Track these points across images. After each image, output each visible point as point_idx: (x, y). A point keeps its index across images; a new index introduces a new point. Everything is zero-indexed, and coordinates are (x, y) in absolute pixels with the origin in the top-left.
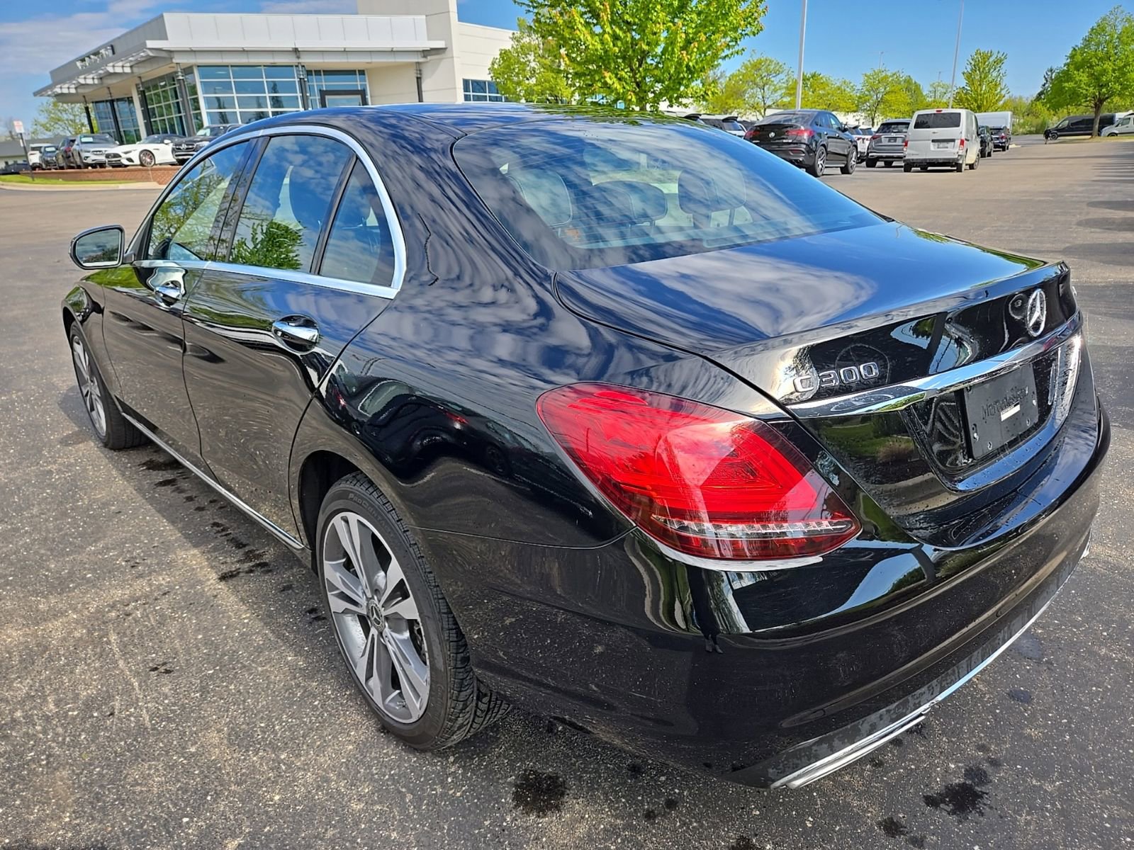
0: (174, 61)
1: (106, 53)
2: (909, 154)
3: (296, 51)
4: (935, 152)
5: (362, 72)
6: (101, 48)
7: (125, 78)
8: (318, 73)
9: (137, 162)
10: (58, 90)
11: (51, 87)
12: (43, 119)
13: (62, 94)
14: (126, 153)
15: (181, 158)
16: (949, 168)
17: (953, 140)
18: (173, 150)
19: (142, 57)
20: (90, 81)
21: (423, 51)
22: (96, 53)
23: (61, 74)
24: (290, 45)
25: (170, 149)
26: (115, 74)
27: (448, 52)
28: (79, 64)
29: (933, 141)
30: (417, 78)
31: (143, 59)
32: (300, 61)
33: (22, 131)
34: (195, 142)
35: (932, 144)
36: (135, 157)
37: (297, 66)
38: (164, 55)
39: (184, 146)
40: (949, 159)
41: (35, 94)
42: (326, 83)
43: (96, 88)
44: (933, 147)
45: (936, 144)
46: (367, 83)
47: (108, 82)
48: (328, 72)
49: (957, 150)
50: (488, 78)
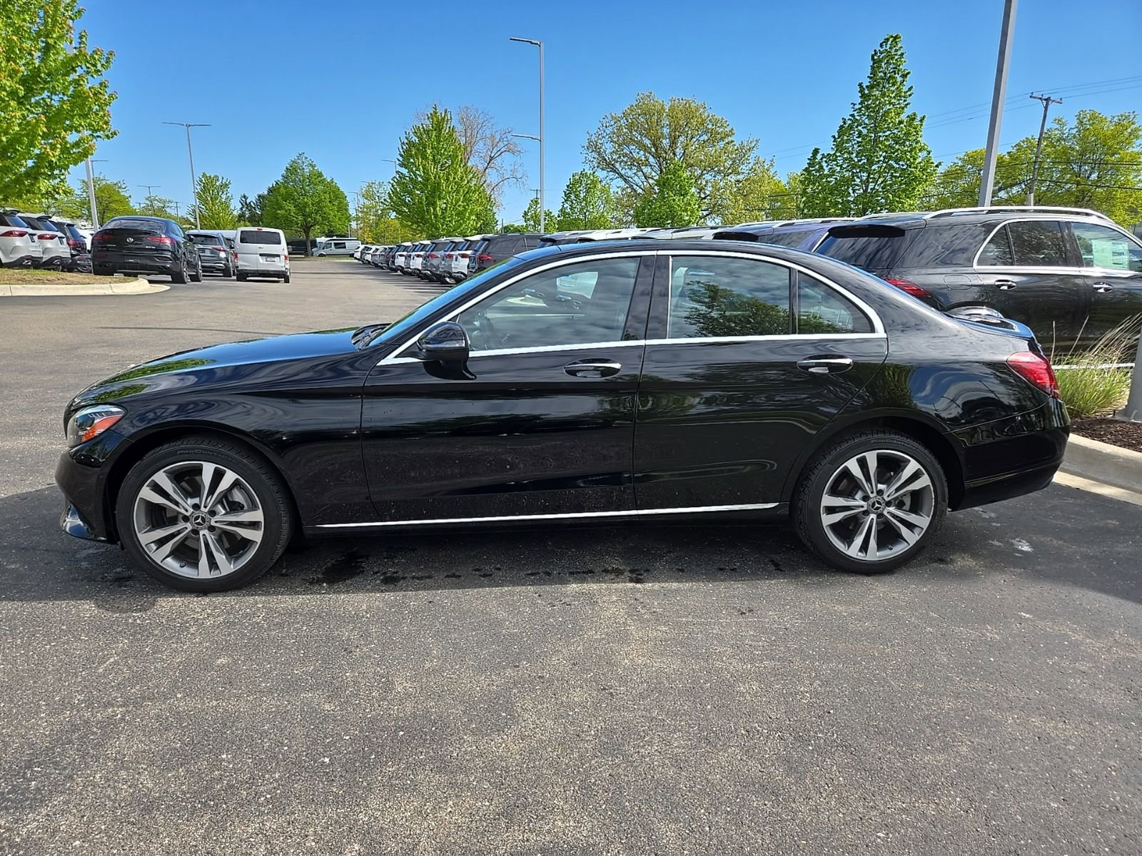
2: (241, 266)
4: (263, 264)
16: (276, 279)
17: (278, 256)
29: (261, 255)
35: (260, 258)
40: (279, 271)
44: (262, 260)
45: (264, 257)
49: (283, 265)
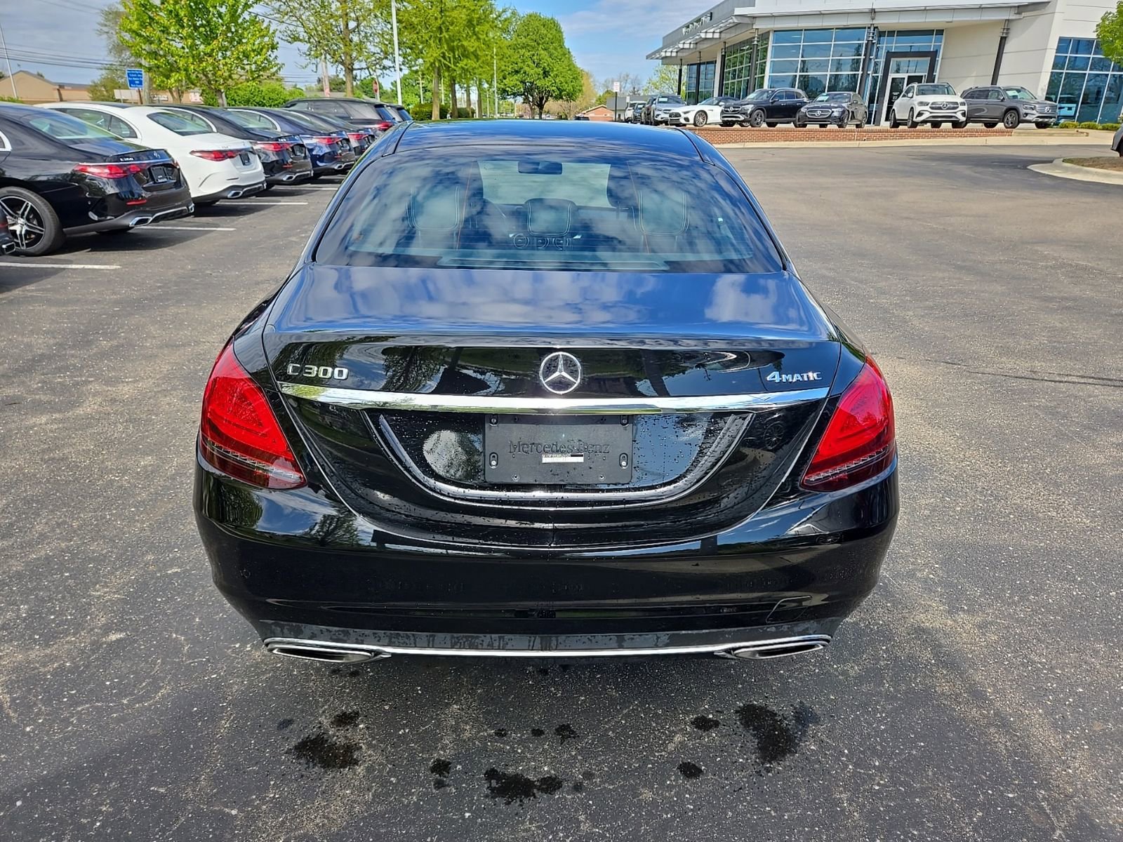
0: (754, 27)
1: (706, 19)
3: (873, 12)
5: (940, 32)
6: (702, 16)
7: (713, 43)
8: (891, 33)
9: (692, 121)
10: (663, 54)
11: (659, 51)
12: (655, 79)
13: (666, 57)
14: (685, 113)
15: (726, 119)
18: (722, 112)
19: (730, 23)
20: (687, 46)
21: (1018, 7)
22: (698, 20)
23: (670, 40)
24: (867, 6)
25: (720, 111)
26: (706, 39)
27: (1049, 9)
28: (684, 30)
30: (1002, 38)
31: (731, 25)
32: (874, 22)
33: (618, 91)
34: (742, 105)
36: (691, 116)
37: (869, 28)
38: (747, 20)
39: (732, 109)
41: (647, 57)
42: (895, 44)
43: (691, 52)
46: (943, 44)
47: (702, 46)
48: (902, 33)
50: (1094, 36)
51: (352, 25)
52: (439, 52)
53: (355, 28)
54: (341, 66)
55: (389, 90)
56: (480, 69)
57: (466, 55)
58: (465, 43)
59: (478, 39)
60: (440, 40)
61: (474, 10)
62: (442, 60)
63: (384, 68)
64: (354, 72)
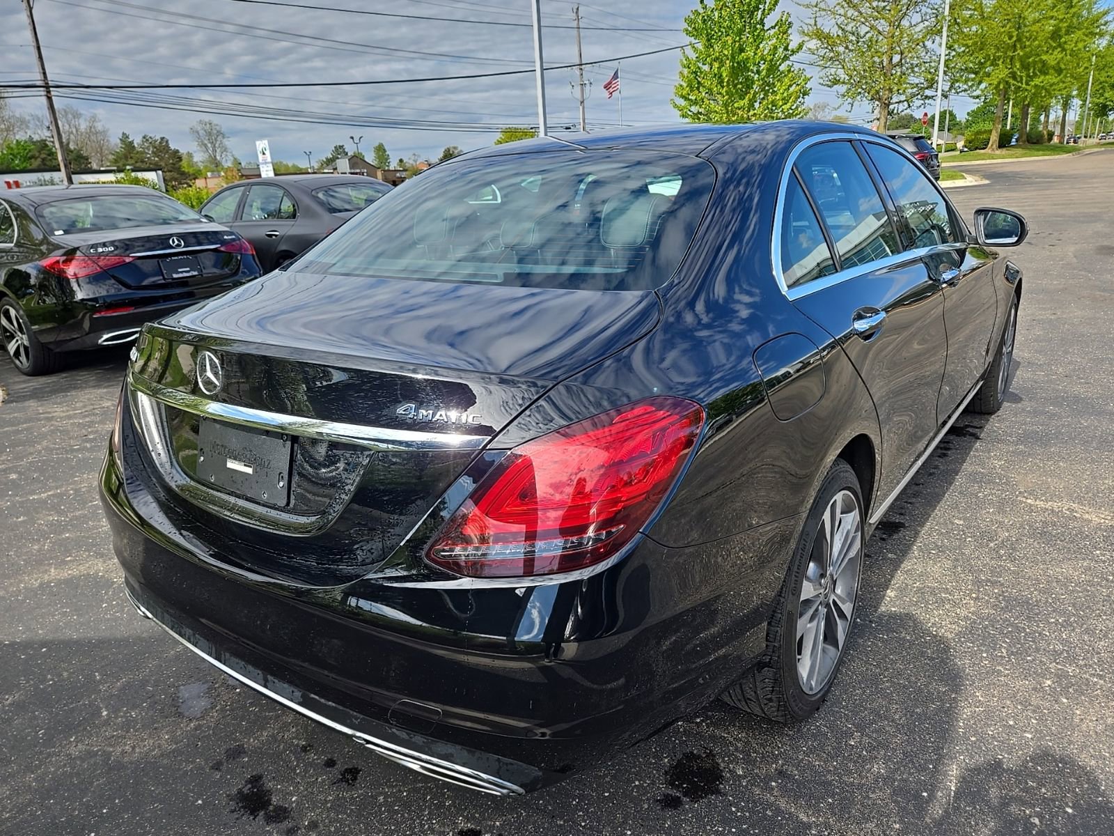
51: (896, 58)
52: (1007, 72)
53: (898, 62)
54: (877, 102)
55: (964, 121)
56: (1061, 84)
57: (1044, 69)
58: (1044, 57)
59: (1064, 50)
60: (1012, 58)
61: (1062, 20)
62: (1012, 81)
63: (927, 97)
64: (891, 107)
